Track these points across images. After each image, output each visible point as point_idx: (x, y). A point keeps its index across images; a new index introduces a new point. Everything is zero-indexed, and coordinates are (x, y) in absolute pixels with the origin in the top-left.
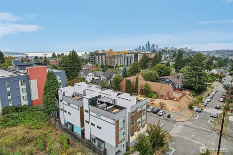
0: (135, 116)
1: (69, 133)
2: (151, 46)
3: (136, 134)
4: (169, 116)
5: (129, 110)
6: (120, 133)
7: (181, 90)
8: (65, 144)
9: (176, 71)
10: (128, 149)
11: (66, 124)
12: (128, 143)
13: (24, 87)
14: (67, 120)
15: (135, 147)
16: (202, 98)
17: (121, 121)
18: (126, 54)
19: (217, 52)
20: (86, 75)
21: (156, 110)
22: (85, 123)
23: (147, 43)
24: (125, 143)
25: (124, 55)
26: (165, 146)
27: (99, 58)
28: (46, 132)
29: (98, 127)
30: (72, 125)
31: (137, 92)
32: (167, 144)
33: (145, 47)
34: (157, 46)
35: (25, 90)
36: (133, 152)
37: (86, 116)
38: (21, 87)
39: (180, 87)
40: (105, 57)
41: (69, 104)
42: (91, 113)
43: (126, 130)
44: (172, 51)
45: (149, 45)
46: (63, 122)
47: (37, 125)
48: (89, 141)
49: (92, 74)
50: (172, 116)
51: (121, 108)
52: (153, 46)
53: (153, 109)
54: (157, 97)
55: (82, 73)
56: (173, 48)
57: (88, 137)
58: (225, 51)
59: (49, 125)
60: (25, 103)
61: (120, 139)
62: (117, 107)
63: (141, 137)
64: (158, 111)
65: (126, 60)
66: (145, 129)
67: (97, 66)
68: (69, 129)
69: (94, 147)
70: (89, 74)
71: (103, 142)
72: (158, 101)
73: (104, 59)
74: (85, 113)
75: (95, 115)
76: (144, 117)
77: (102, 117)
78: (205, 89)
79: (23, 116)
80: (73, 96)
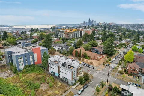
0: (78, 69)
1: (53, 76)
2: (91, 21)
3: (79, 76)
4: (94, 68)
5: (76, 68)
6: (73, 76)
7: (102, 54)
8: (53, 80)
9: (103, 42)
10: (76, 81)
11: (52, 73)
12: (76, 79)
13: (32, 57)
14: (52, 71)
15: (78, 81)
16: (111, 59)
17: (73, 72)
18: (75, 31)
19: (132, 25)
20: (55, 47)
21: (88, 65)
22: (60, 72)
23: (89, 19)
24: (75, 79)
25: (74, 32)
26: (89, 80)
27: (60, 34)
28: (44, 76)
29: (65, 74)
30: (55, 73)
31: (81, 56)
32: (90, 79)
33: (87, 22)
34: (95, 21)
35: (32, 58)
36: (78, 82)
37: (61, 70)
38: (31, 57)
39: (101, 53)
40: (64, 34)
41: (53, 65)
42: (63, 69)
43: (75, 75)
44: (104, 25)
45: (90, 21)
46: (50, 72)
47: (40, 73)
48: (62, 79)
49: (58, 46)
50: (95, 68)
51: (74, 67)
52: (93, 21)
53: (87, 65)
54: (90, 59)
55: (53, 46)
56: (104, 22)
57: (61, 77)
58: (136, 24)
59: (44, 73)
60: (32, 63)
61: (73, 78)
62: (72, 67)
63: (81, 77)
64: (89, 66)
65: (76, 35)
66: (82, 74)
67: (59, 39)
68: (53, 74)
69: (64, 81)
70: (57, 46)
71: (67, 79)
72: (90, 61)
73: (63, 34)
74: (60, 69)
75: (64, 69)
76: (82, 70)
77: (67, 70)
78: (114, 54)
79: (33, 69)
80: (54, 61)
